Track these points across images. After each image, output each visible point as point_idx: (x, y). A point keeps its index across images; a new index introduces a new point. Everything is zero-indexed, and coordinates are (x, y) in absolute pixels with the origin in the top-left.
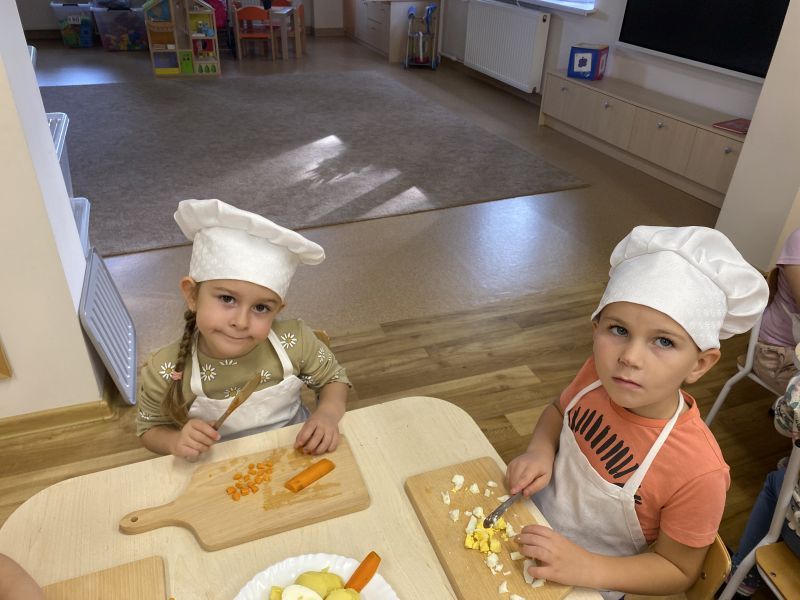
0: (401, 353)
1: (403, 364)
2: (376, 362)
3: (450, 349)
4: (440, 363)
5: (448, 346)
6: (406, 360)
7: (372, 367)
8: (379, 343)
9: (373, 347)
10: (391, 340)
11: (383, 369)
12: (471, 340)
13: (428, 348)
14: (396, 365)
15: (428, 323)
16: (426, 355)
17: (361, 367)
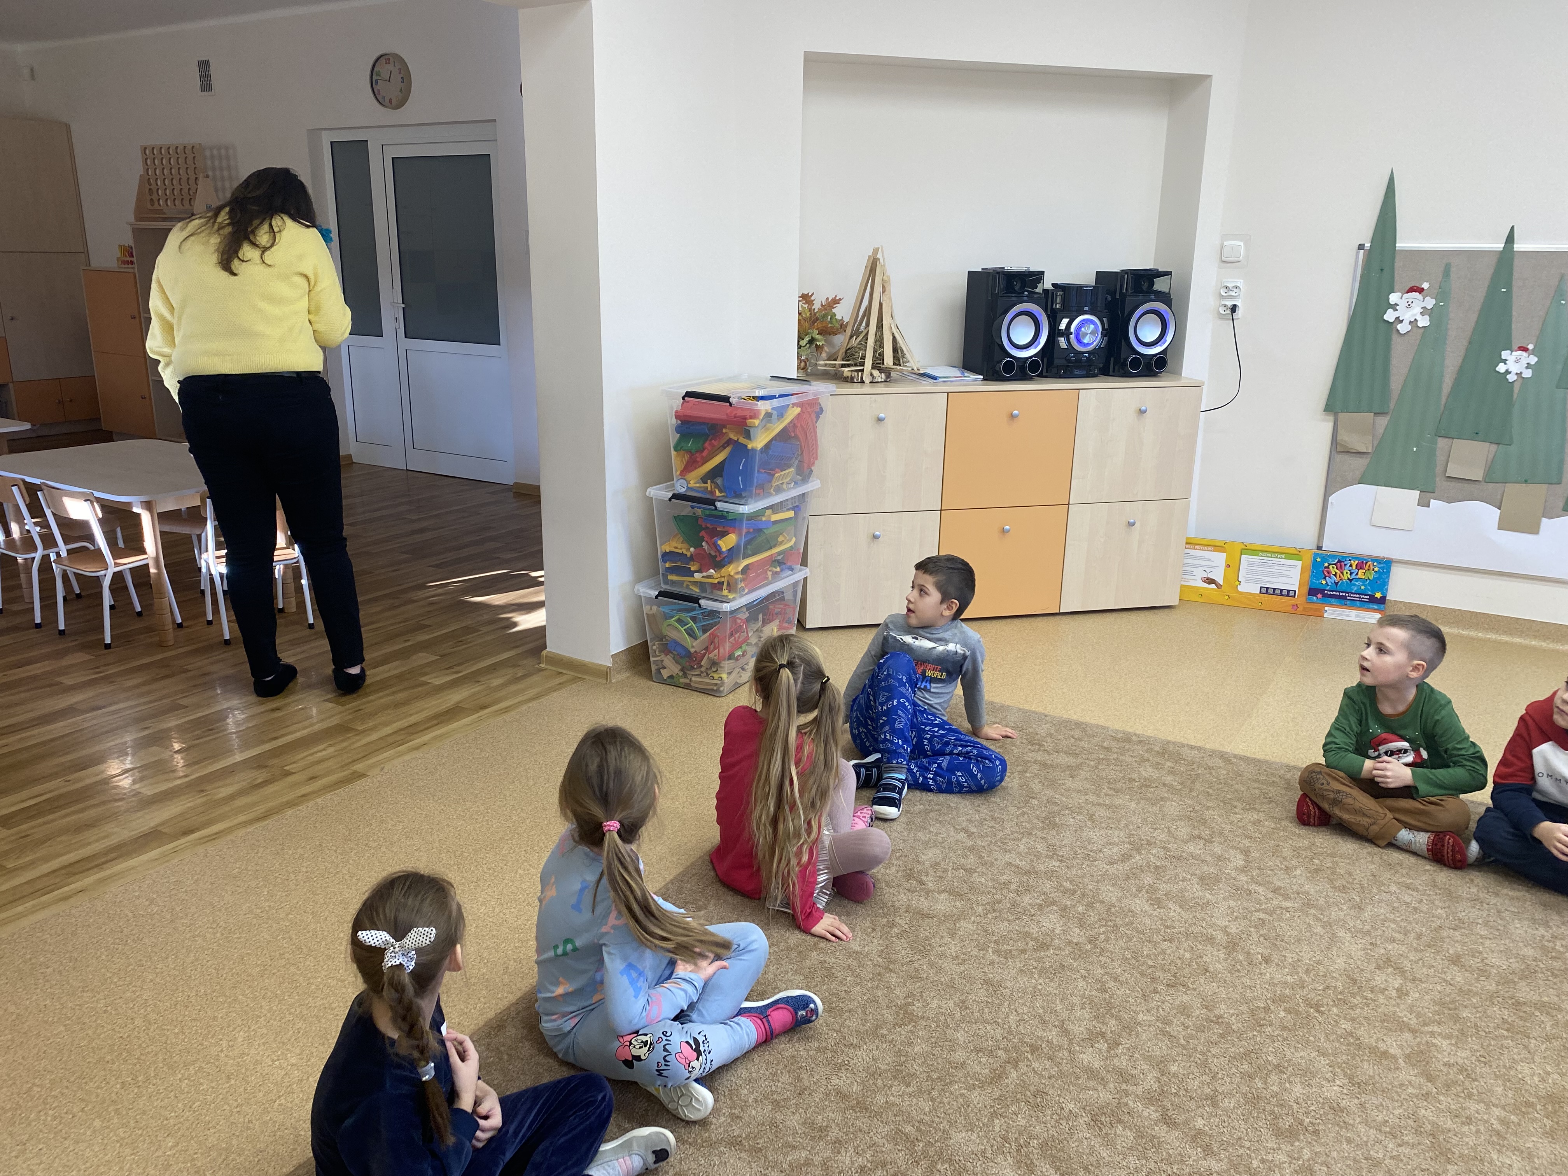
0: (319, 762)
1: (312, 754)
2: (345, 748)
3: (260, 780)
4: (266, 767)
5: (261, 783)
6: (310, 758)
7: (345, 744)
8: (354, 761)
9: (360, 756)
10: (342, 767)
11: (331, 745)
12: (232, 797)
13: (289, 774)
14: (320, 751)
15: (304, 796)
16: (287, 768)
17: (359, 740)
